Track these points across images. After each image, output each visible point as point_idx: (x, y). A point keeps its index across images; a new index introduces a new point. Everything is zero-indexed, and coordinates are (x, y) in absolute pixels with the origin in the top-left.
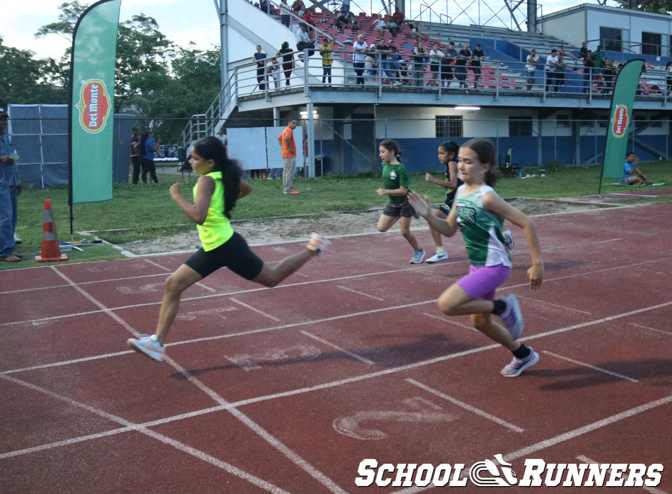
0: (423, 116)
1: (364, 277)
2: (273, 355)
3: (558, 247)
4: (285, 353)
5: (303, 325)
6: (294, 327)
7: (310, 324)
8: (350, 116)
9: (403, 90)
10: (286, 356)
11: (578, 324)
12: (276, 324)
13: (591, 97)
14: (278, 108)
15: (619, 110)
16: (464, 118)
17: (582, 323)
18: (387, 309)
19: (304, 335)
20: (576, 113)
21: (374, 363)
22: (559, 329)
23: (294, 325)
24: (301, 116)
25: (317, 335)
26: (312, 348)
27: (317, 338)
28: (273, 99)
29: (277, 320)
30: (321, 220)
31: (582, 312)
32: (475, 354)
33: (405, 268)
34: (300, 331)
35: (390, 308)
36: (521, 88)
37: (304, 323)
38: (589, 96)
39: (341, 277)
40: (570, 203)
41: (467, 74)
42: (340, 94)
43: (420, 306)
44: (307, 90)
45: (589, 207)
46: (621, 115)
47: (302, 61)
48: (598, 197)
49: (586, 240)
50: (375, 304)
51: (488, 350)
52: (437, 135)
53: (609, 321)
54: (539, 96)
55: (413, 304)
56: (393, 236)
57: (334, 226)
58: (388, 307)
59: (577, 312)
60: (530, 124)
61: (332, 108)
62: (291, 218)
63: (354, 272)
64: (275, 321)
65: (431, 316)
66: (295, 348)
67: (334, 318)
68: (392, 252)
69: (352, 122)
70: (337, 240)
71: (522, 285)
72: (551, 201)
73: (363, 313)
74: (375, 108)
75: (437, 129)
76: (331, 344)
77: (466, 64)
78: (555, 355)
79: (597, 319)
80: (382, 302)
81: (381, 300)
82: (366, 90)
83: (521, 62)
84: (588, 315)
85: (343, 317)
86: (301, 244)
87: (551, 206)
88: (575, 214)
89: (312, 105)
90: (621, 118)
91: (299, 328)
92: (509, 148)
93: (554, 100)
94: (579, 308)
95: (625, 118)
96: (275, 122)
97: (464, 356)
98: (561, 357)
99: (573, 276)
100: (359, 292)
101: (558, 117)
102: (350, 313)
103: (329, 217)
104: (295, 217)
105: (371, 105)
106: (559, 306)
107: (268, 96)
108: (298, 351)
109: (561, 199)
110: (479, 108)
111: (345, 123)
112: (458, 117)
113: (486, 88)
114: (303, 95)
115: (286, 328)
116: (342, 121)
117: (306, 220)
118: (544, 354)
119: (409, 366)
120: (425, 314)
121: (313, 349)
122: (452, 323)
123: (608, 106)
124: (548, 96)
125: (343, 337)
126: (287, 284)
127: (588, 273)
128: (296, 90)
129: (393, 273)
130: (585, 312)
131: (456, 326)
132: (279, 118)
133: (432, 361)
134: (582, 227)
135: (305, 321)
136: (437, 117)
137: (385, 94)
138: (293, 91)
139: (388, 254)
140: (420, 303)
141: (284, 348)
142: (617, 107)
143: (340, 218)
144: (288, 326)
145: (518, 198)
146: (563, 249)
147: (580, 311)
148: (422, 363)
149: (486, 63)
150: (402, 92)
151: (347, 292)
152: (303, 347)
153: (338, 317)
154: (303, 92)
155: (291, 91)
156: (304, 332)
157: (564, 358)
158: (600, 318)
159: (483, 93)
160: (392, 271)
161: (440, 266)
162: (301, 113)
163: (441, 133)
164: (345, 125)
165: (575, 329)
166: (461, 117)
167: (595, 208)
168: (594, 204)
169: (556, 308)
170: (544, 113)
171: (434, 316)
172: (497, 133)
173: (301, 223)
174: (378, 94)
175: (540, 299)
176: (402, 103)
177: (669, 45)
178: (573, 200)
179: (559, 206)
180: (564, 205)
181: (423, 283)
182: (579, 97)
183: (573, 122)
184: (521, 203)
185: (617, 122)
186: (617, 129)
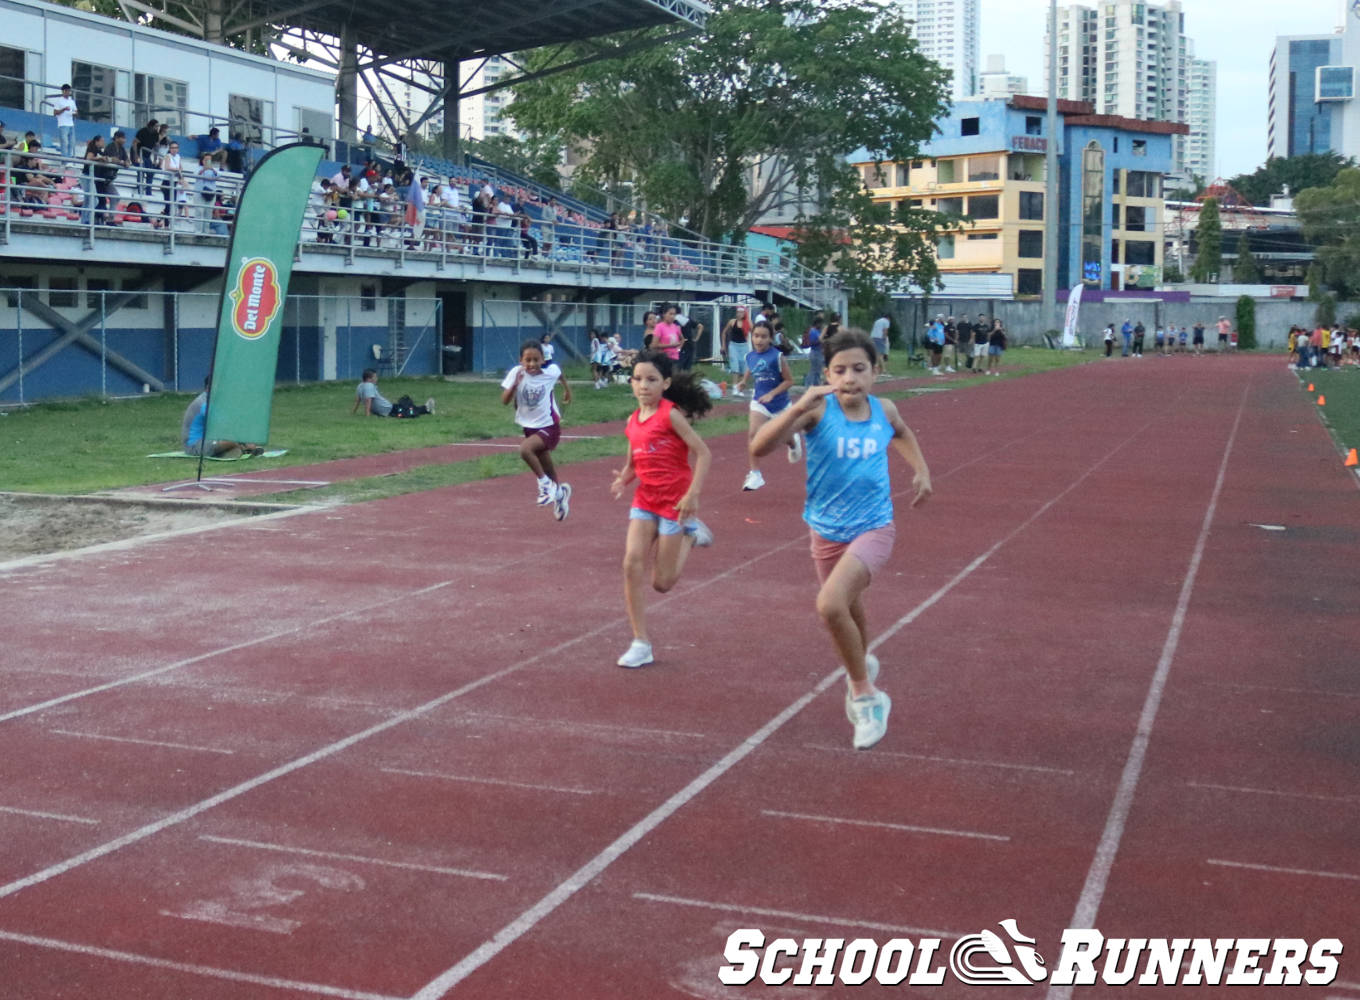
3: (357, 608)
5: (177, 824)
11: (721, 756)
15: (251, 271)
17: (723, 754)
18: (285, 769)
21: (507, 877)
23: (156, 827)
27: (275, 847)
29: (89, 822)
31: (681, 733)
33: (118, 677)
34: (203, 838)
35: (290, 768)
40: (148, 506)
46: (258, 282)
48: (198, 488)
59: (673, 735)
64: (87, 824)
67: (213, 801)
80: (236, 755)
81: (227, 752)
87: (99, 513)
90: (257, 290)
95: (268, 289)
109: (117, 495)
130: (688, 734)
135: (161, 816)
142: (246, 262)
147: (676, 733)
161: (189, 667)
165: (735, 767)
167: (225, 515)
177: (133, 98)
178: (151, 497)
179: (120, 512)
180: (133, 510)
181: (231, 706)
184: (12, 508)
185: (245, 301)
186: (246, 319)
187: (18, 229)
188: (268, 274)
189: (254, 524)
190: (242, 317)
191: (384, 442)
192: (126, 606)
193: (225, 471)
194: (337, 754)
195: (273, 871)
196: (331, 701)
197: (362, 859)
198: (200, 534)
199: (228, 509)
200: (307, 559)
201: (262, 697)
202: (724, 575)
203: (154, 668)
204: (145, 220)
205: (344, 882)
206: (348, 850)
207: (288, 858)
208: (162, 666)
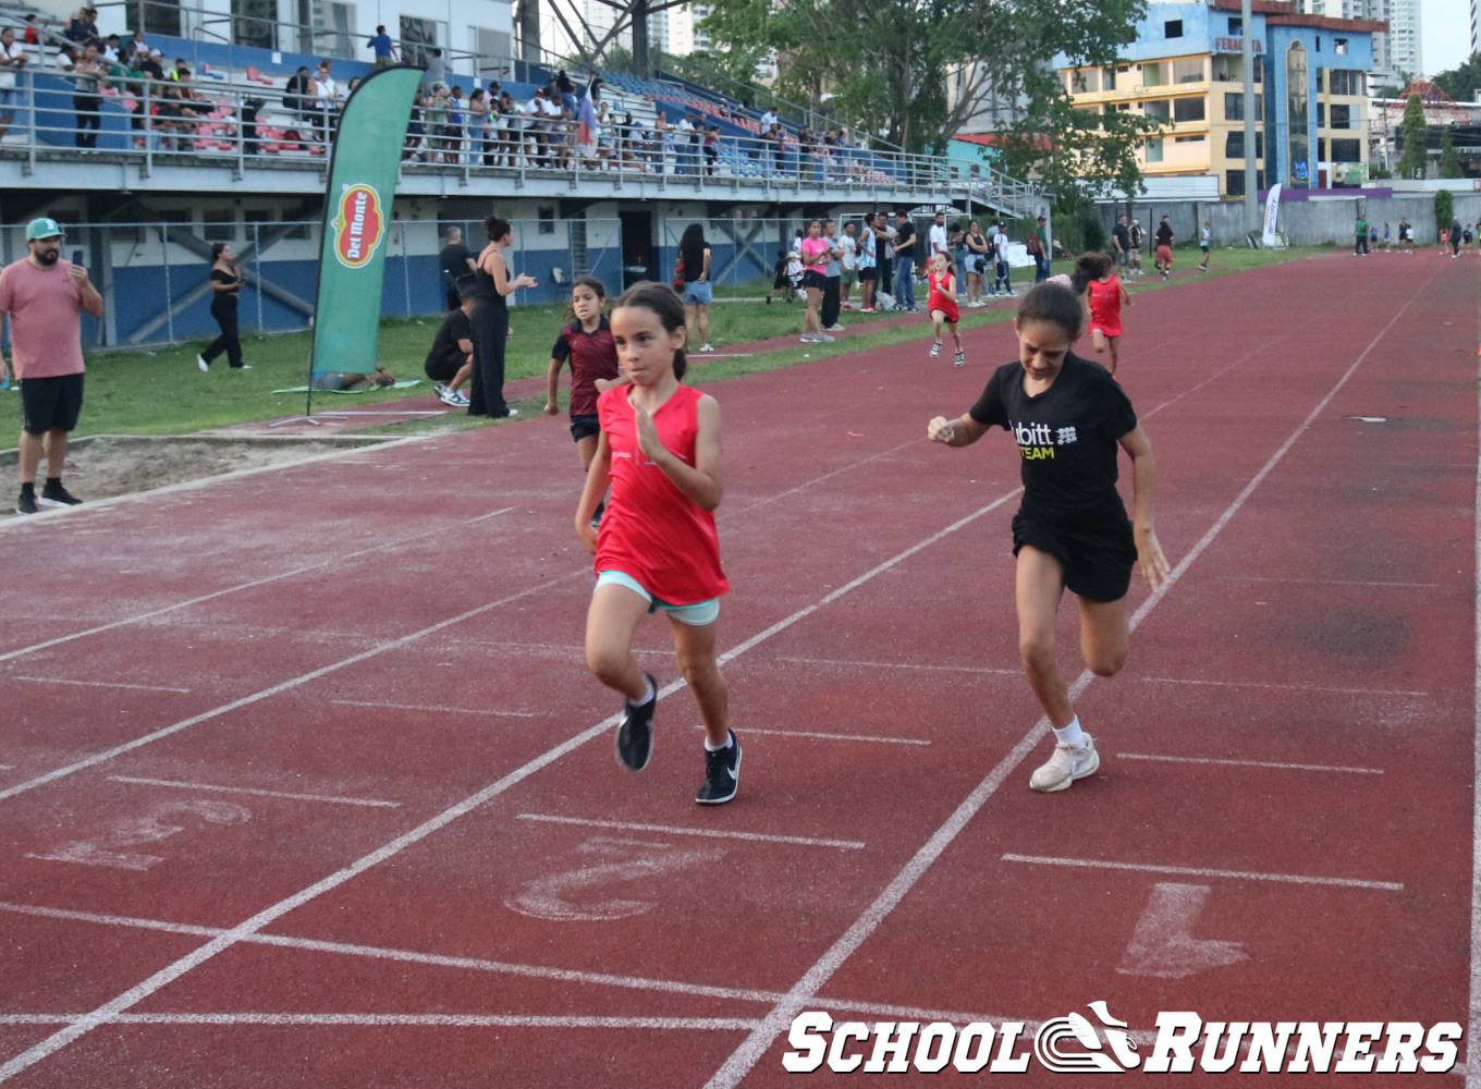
5: (92, 766)
6: (76, 773)
13: (149, 160)
15: (353, 197)
21: (399, 804)
38: (144, 158)
40: (250, 443)
46: (360, 209)
48: (308, 423)
54: (19, 157)
67: (142, 741)
85: (157, 735)
87: (199, 453)
90: (359, 218)
95: (370, 217)
100: (97, 684)
109: (219, 434)
142: (347, 189)
156: (125, 779)
168: (321, 441)
177: (296, 22)
178: (255, 433)
179: (221, 450)
180: (236, 448)
181: (216, 644)
182: (121, 160)
183: (92, 229)
184: (110, 451)
185: (348, 229)
186: (350, 247)
187: (160, 161)
188: (370, 202)
189: (343, 458)
190: (345, 245)
191: (527, 367)
192: (164, 547)
193: (344, 405)
194: (296, 688)
195: (162, 809)
196: (321, 635)
197: (262, 792)
198: (279, 470)
199: (329, 443)
200: (377, 492)
201: (251, 634)
202: (795, 490)
203: (157, 608)
204: (302, 148)
205: (232, 815)
206: (253, 784)
207: (187, 795)
208: (166, 606)
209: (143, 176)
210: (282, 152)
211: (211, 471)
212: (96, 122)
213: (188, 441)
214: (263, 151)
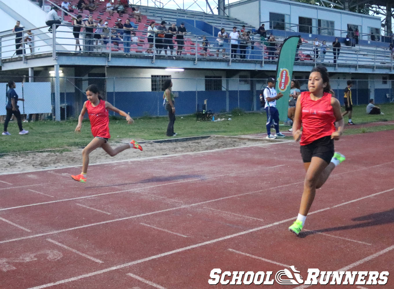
0: (142, 75)
1: (96, 196)
2: (25, 258)
3: (240, 172)
4: (35, 257)
5: (49, 234)
6: (42, 236)
7: (54, 234)
8: (87, 75)
9: (127, 56)
10: (36, 259)
11: (254, 228)
12: (28, 234)
13: (263, 62)
14: (32, 68)
16: (172, 77)
17: (257, 227)
18: (114, 221)
19: (49, 242)
20: (253, 73)
21: (103, 262)
22: (240, 232)
23: (42, 235)
24: (50, 74)
25: (60, 242)
26: (55, 252)
27: (60, 244)
28: (29, 61)
29: (29, 231)
30: (64, 154)
31: (257, 219)
32: (179, 253)
33: (128, 189)
34: (47, 239)
35: (116, 220)
36: (214, 55)
37: (50, 233)
38: (262, 62)
39: (79, 197)
41: (175, 44)
42: (80, 58)
43: (138, 218)
44: (54, 55)
45: (262, 142)
47: (51, 33)
49: (260, 167)
50: (105, 217)
51: (189, 250)
52: (153, 89)
53: (277, 225)
54: (227, 61)
55: (133, 217)
56: (119, 166)
57: (74, 158)
58: (114, 219)
59: (253, 219)
60: (221, 81)
61: (74, 68)
62: (41, 152)
63: (89, 193)
64: (27, 232)
65: (147, 225)
66: (42, 252)
67: (73, 229)
68: (117, 177)
69: (89, 80)
70: (76, 169)
71: (214, 200)
72: (236, 138)
73: (95, 224)
74: (106, 69)
75: (152, 85)
76: (71, 249)
77: (173, 37)
78: (237, 252)
79: (267, 224)
80: (110, 215)
81: (109, 214)
82: (99, 55)
83: (213, 36)
84: (261, 221)
85: (80, 227)
86: (49, 172)
87: (235, 141)
88: (252, 147)
89: (59, 66)
91: (46, 237)
92: (205, 99)
93: (237, 64)
94: (254, 217)
96: (30, 79)
97: (171, 254)
98: (241, 253)
99: (250, 193)
100: (92, 208)
101: (240, 77)
102: (85, 224)
103: (70, 151)
104: (44, 151)
105: (103, 67)
106: (241, 216)
107: (25, 59)
108: (45, 254)
109: (243, 136)
110: (183, 70)
111: (83, 80)
112: (168, 76)
113: (188, 55)
114: (52, 58)
115: (36, 237)
116: (82, 78)
117: (53, 153)
118: (229, 251)
119: (130, 264)
120: (142, 223)
121: (57, 253)
122: (162, 230)
123: (275, 69)
124: (233, 61)
125: (80, 243)
126: (37, 203)
127: (261, 191)
128: (46, 55)
129: (118, 193)
130: (259, 219)
131: (165, 232)
132: (33, 76)
133: (147, 259)
134: (257, 157)
135: (51, 231)
136: (152, 76)
137: (114, 59)
138: (44, 55)
139: (115, 179)
140: (138, 216)
141: (35, 253)
143: (79, 152)
144: (37, 235)
145: (212, 136)
146: (244, 173)
147: (255, 219)
148: (139, 261)
149: (188, 37)
150: (126, 57)
151: (84, 208)
152: (49, 252)
153: (76, 228)
154: (51, 56)
155: (42, 56)
156: (50, 240)
157: (244, 254)
158: (270, 223)
159: (185, 59)
160: (117, 192)
161: (153, 187)
162: (50, 72)
163: (155, 88)
164: (83, 81)
165: (252, 232)
166: (170, 76)
167: (267, 143)
169: (239, 217)
170: (230, 73)
171: (149, 226)
172: (197, 89)
173: (48, 156)
174: (108, 59)
175: (226, 211)
176: (126, 65)
177: (317, 26)
181: (140, 200)
182: (255, 62)
183: (251, 80)
184: (214, 139)
187: (266, 63)
204: (311, 59)
209: (261, 66)
210: (305, 61)
211: (234, 146)
212: (245, 52)
213: (234, 138)
214: (299, 60)
